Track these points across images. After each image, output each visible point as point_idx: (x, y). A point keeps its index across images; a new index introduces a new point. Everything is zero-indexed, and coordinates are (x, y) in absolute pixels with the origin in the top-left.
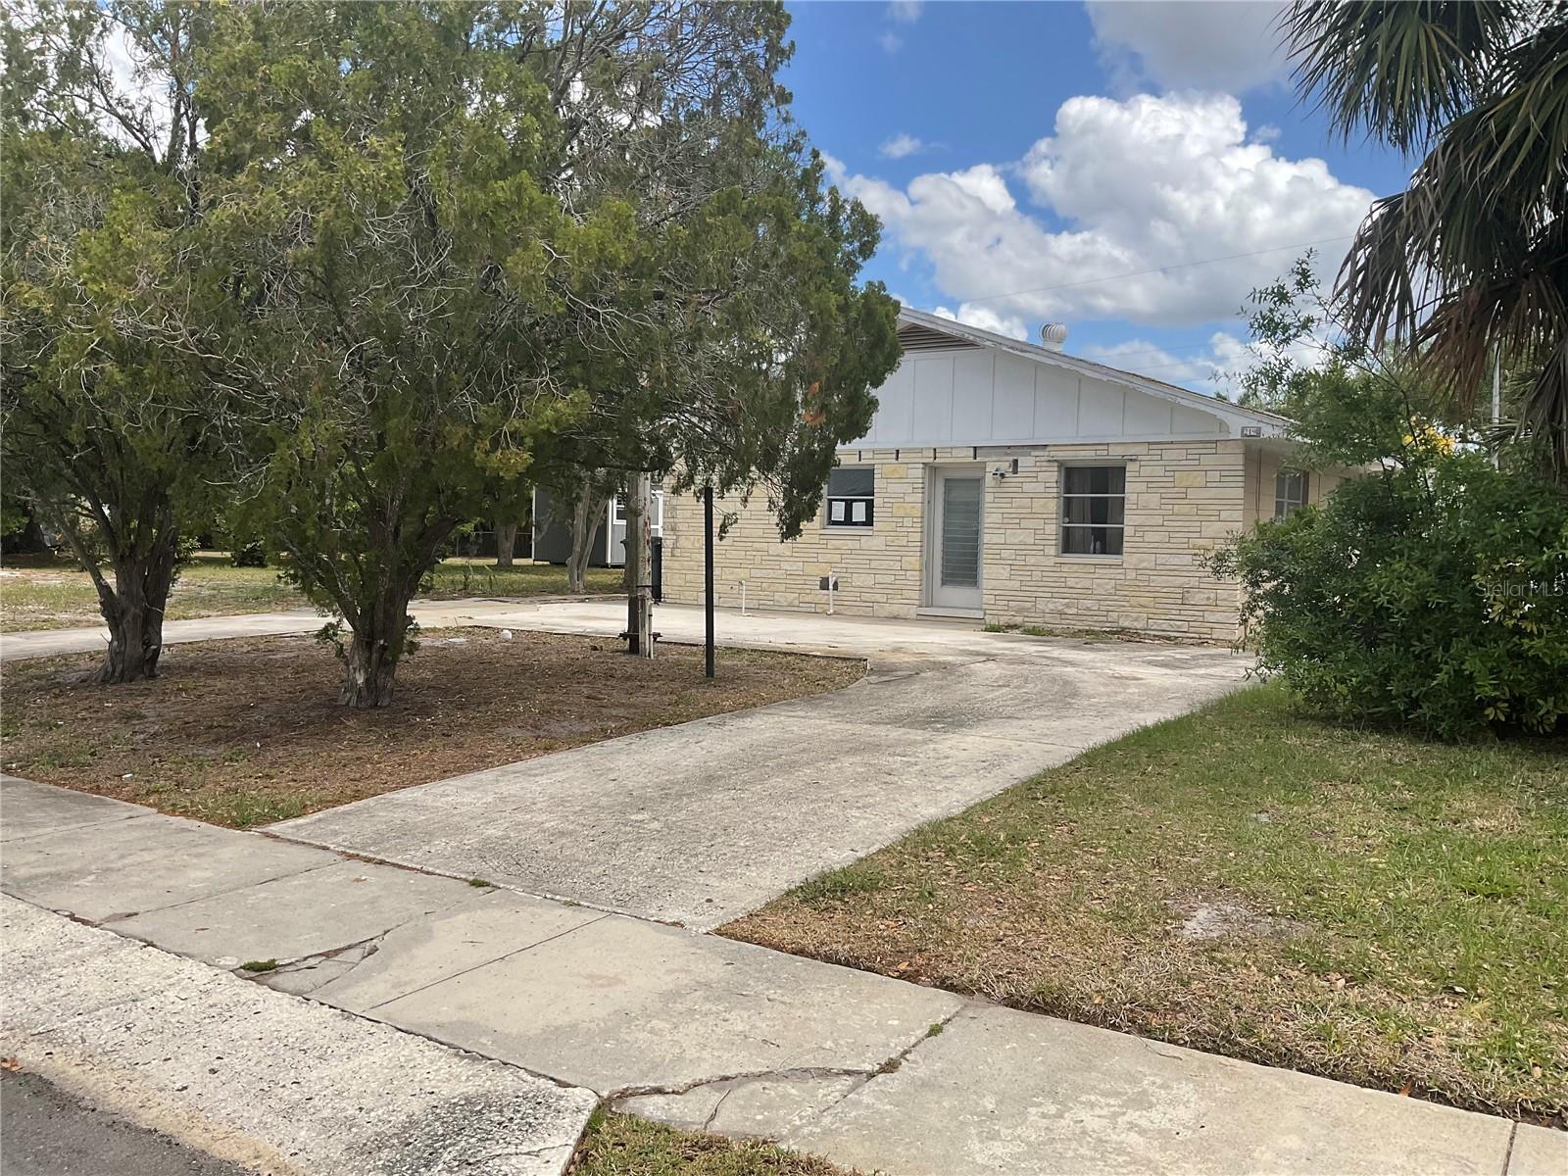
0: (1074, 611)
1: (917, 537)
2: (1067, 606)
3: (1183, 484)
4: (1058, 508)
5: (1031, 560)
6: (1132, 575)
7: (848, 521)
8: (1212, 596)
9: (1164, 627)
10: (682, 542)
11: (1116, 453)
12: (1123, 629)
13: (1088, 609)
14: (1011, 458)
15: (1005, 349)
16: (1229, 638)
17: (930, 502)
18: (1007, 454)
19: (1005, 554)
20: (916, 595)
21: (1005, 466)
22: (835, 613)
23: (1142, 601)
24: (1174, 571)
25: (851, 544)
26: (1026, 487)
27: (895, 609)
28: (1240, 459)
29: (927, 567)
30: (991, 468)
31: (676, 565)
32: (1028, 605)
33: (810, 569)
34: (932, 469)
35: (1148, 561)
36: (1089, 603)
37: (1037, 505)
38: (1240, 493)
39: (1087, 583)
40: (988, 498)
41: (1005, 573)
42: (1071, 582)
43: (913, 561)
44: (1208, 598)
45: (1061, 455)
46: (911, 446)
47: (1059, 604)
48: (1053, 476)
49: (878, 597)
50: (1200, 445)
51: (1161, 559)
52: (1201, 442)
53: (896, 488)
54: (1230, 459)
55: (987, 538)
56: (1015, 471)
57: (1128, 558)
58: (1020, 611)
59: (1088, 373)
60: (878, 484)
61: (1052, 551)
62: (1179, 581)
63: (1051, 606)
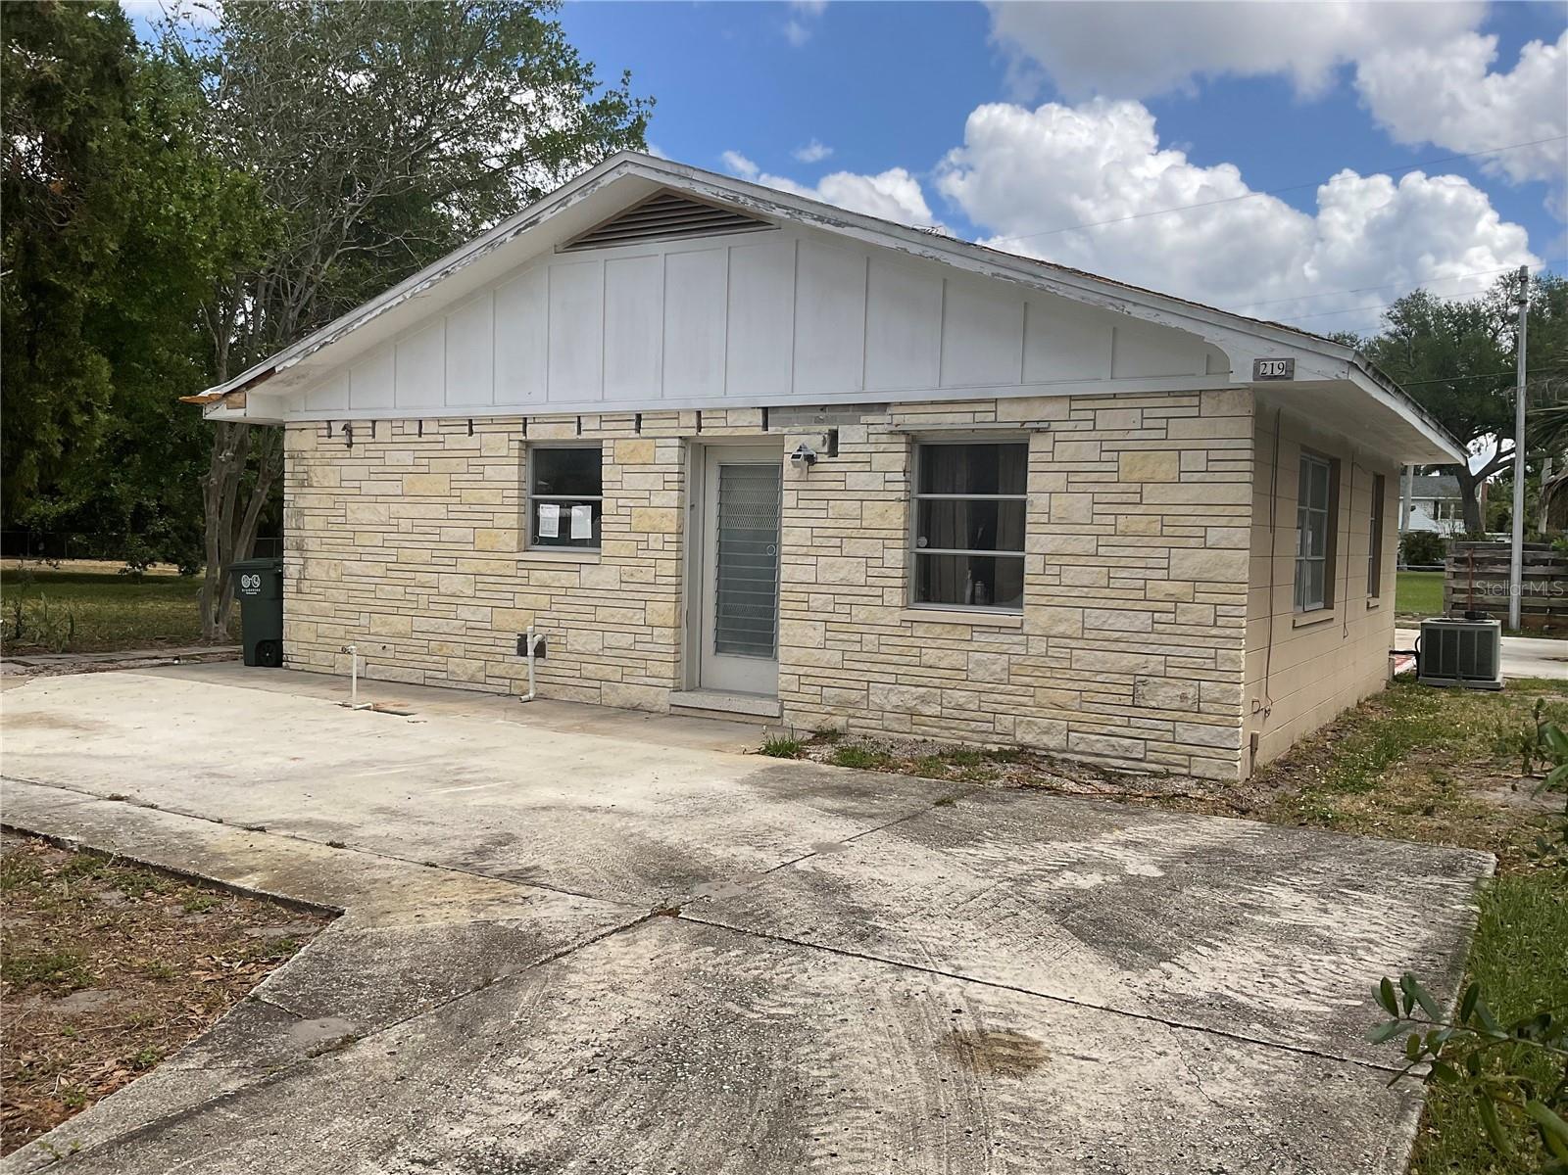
0: (935, 710)
1: (670, 568)
2: (923, 699)
3: (1136, 476)
4: (908, 517)
5: (860, 614)
6: (1038, 646)
7: (564, 538)
8: (1191, 692)
9: (1099, 748)
10: (313, 570)
11: (1010, 416)
12: (1024, 748)
13: (960, 708)
14: (825, 429)
15: (808, 221)
16: (1225, 775)
17: (692, 507)
18: (819, 421)
19: (817, 601)
20: (668, 670)
21: (815, 443)
22: (539, 697)
23: (1059, 696)
24: (1116, 642)
25: (567, 579)
26: (853, 481)
27: (634, 694)
28: (1246, 428)
29: (687, 620)
30: (791, 446)
31: (303, 607)
32: (854, 696)
33: (503, 619)
34: (697, 449)
35: (1069, 623)
36: (960, 697)
37: (872, 512)
38: (1245, 493)
39: (957, 659)
40: (788, 499)
41: (816, 635)
42: (930, 656)
43: (664, 610)
44: (1183, 697)
45: (915, 421)
46: (658, 406)
47: (908, 696)
48: (896, 460)
49: (607, 672)
50: (1170, 401)
51: (1094, 618)
52: (1170, 394)
53: (636, 482)
54: (1224, 427)
55: (788, 572)
56: (833, 452)
57: (1034, 615)
58: (842, 705)
59: (956, 262)
60: (607, 473)
61: (896, 597)
62: (1128, 661)
63: (894, 699)
